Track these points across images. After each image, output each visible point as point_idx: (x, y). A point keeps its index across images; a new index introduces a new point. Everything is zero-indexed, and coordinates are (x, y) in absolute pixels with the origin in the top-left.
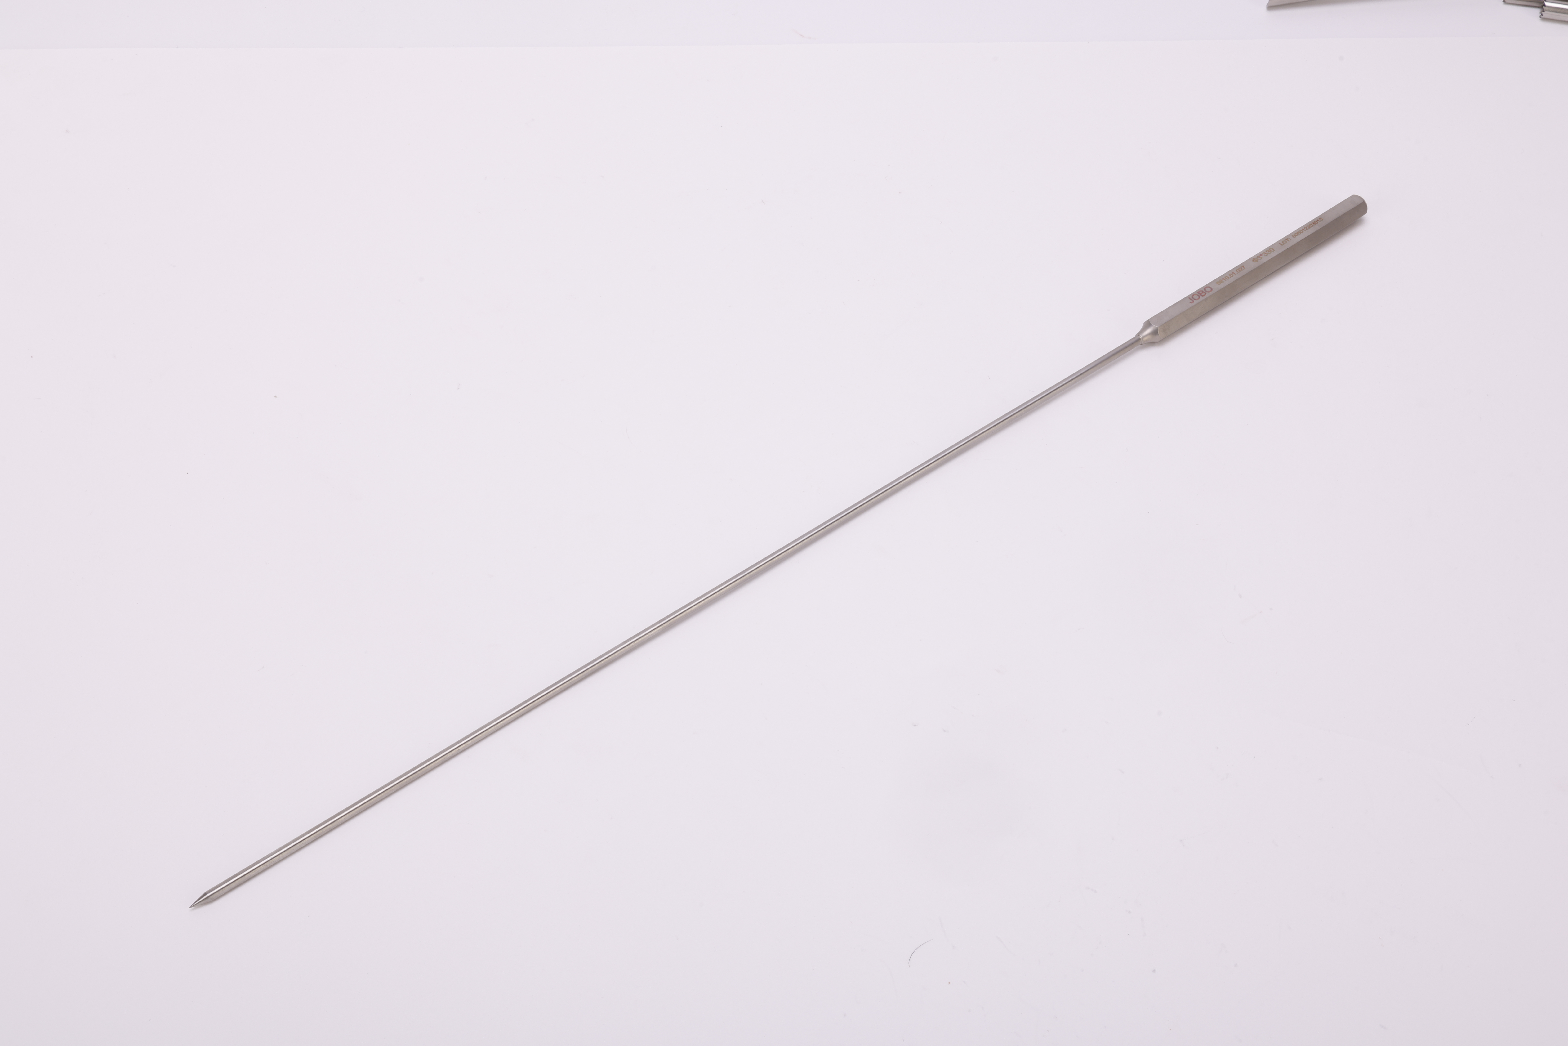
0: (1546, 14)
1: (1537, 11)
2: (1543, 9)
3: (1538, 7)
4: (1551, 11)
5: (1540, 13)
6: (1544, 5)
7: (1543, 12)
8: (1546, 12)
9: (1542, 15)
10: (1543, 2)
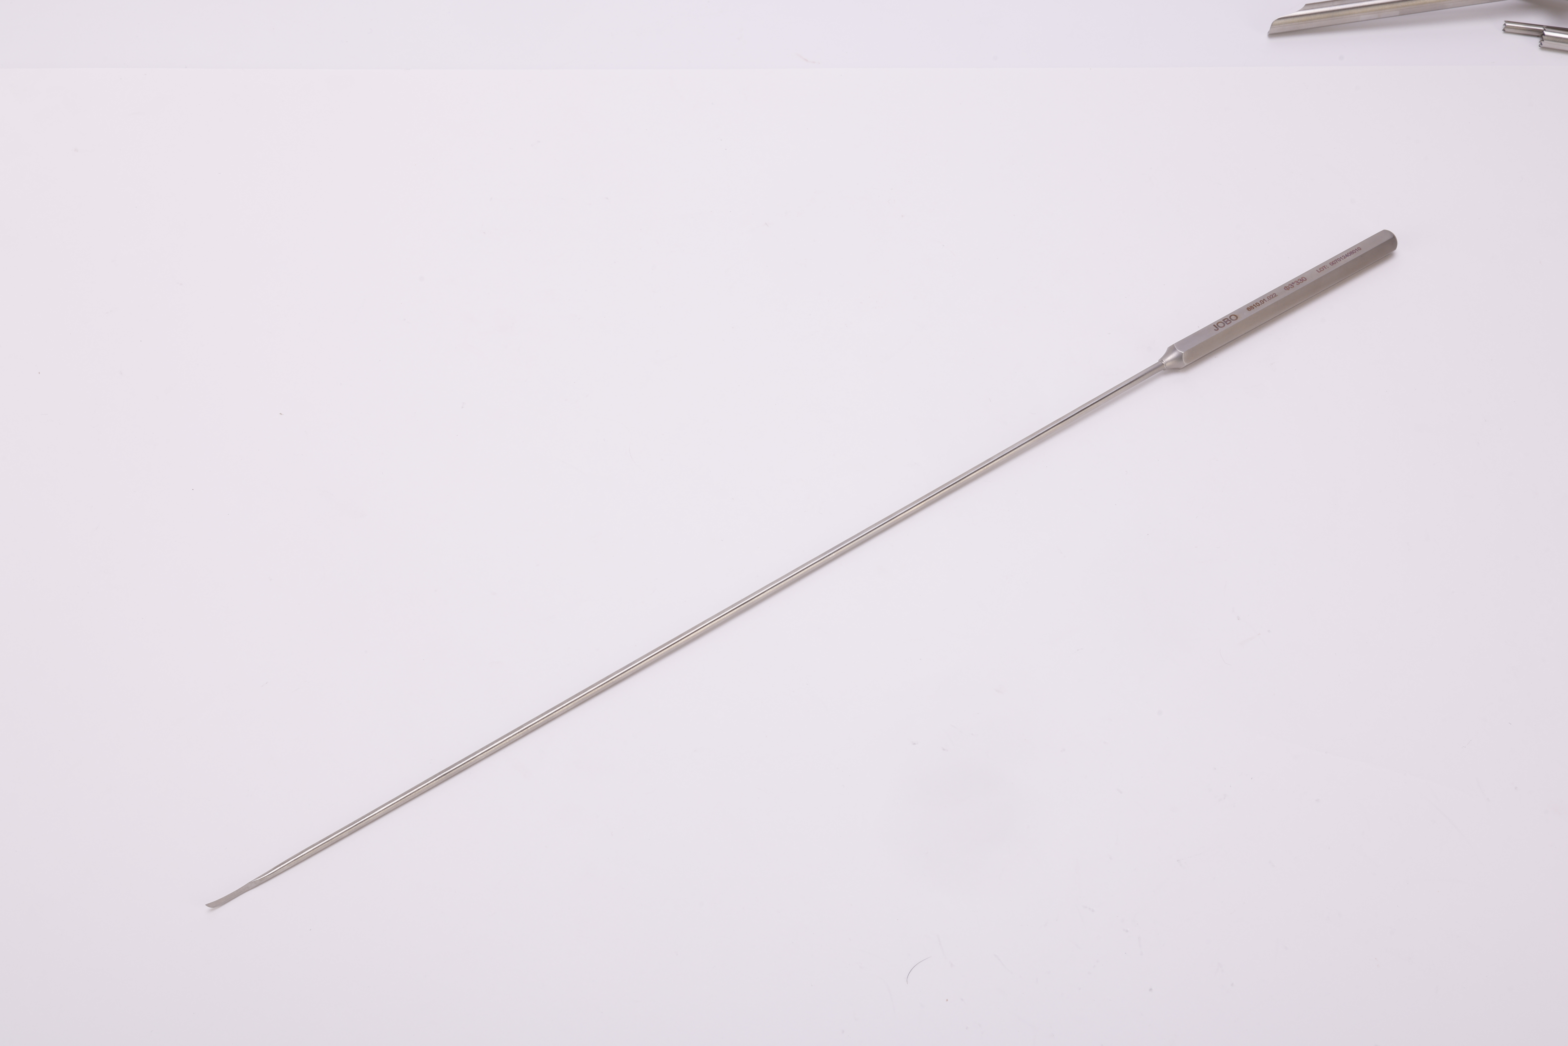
0: (1545, 43)
1: (1537, 40)
2: (1543, 38)
3: (1538, 36)
4: (1550, 41)
5: (1540, 42)
6: (1544, 34)
7: (1542, 42)
8: (1545, 41)
9: (1541, 44)
10: (1543, 32)
